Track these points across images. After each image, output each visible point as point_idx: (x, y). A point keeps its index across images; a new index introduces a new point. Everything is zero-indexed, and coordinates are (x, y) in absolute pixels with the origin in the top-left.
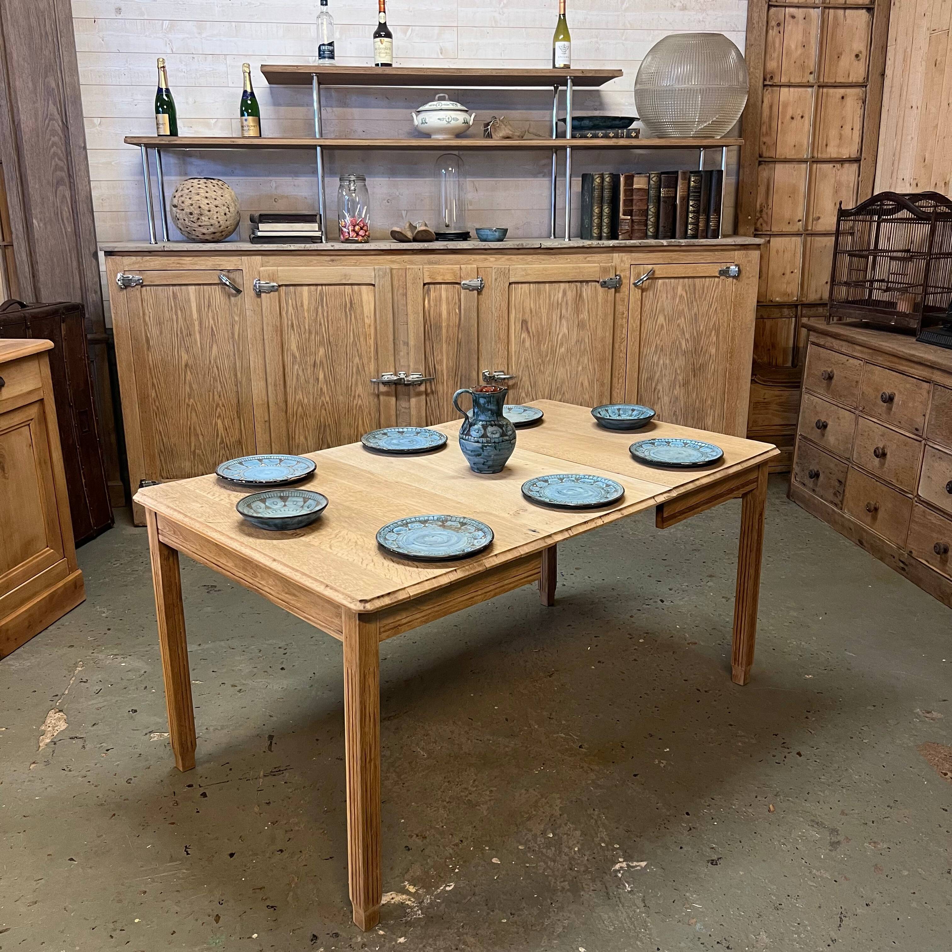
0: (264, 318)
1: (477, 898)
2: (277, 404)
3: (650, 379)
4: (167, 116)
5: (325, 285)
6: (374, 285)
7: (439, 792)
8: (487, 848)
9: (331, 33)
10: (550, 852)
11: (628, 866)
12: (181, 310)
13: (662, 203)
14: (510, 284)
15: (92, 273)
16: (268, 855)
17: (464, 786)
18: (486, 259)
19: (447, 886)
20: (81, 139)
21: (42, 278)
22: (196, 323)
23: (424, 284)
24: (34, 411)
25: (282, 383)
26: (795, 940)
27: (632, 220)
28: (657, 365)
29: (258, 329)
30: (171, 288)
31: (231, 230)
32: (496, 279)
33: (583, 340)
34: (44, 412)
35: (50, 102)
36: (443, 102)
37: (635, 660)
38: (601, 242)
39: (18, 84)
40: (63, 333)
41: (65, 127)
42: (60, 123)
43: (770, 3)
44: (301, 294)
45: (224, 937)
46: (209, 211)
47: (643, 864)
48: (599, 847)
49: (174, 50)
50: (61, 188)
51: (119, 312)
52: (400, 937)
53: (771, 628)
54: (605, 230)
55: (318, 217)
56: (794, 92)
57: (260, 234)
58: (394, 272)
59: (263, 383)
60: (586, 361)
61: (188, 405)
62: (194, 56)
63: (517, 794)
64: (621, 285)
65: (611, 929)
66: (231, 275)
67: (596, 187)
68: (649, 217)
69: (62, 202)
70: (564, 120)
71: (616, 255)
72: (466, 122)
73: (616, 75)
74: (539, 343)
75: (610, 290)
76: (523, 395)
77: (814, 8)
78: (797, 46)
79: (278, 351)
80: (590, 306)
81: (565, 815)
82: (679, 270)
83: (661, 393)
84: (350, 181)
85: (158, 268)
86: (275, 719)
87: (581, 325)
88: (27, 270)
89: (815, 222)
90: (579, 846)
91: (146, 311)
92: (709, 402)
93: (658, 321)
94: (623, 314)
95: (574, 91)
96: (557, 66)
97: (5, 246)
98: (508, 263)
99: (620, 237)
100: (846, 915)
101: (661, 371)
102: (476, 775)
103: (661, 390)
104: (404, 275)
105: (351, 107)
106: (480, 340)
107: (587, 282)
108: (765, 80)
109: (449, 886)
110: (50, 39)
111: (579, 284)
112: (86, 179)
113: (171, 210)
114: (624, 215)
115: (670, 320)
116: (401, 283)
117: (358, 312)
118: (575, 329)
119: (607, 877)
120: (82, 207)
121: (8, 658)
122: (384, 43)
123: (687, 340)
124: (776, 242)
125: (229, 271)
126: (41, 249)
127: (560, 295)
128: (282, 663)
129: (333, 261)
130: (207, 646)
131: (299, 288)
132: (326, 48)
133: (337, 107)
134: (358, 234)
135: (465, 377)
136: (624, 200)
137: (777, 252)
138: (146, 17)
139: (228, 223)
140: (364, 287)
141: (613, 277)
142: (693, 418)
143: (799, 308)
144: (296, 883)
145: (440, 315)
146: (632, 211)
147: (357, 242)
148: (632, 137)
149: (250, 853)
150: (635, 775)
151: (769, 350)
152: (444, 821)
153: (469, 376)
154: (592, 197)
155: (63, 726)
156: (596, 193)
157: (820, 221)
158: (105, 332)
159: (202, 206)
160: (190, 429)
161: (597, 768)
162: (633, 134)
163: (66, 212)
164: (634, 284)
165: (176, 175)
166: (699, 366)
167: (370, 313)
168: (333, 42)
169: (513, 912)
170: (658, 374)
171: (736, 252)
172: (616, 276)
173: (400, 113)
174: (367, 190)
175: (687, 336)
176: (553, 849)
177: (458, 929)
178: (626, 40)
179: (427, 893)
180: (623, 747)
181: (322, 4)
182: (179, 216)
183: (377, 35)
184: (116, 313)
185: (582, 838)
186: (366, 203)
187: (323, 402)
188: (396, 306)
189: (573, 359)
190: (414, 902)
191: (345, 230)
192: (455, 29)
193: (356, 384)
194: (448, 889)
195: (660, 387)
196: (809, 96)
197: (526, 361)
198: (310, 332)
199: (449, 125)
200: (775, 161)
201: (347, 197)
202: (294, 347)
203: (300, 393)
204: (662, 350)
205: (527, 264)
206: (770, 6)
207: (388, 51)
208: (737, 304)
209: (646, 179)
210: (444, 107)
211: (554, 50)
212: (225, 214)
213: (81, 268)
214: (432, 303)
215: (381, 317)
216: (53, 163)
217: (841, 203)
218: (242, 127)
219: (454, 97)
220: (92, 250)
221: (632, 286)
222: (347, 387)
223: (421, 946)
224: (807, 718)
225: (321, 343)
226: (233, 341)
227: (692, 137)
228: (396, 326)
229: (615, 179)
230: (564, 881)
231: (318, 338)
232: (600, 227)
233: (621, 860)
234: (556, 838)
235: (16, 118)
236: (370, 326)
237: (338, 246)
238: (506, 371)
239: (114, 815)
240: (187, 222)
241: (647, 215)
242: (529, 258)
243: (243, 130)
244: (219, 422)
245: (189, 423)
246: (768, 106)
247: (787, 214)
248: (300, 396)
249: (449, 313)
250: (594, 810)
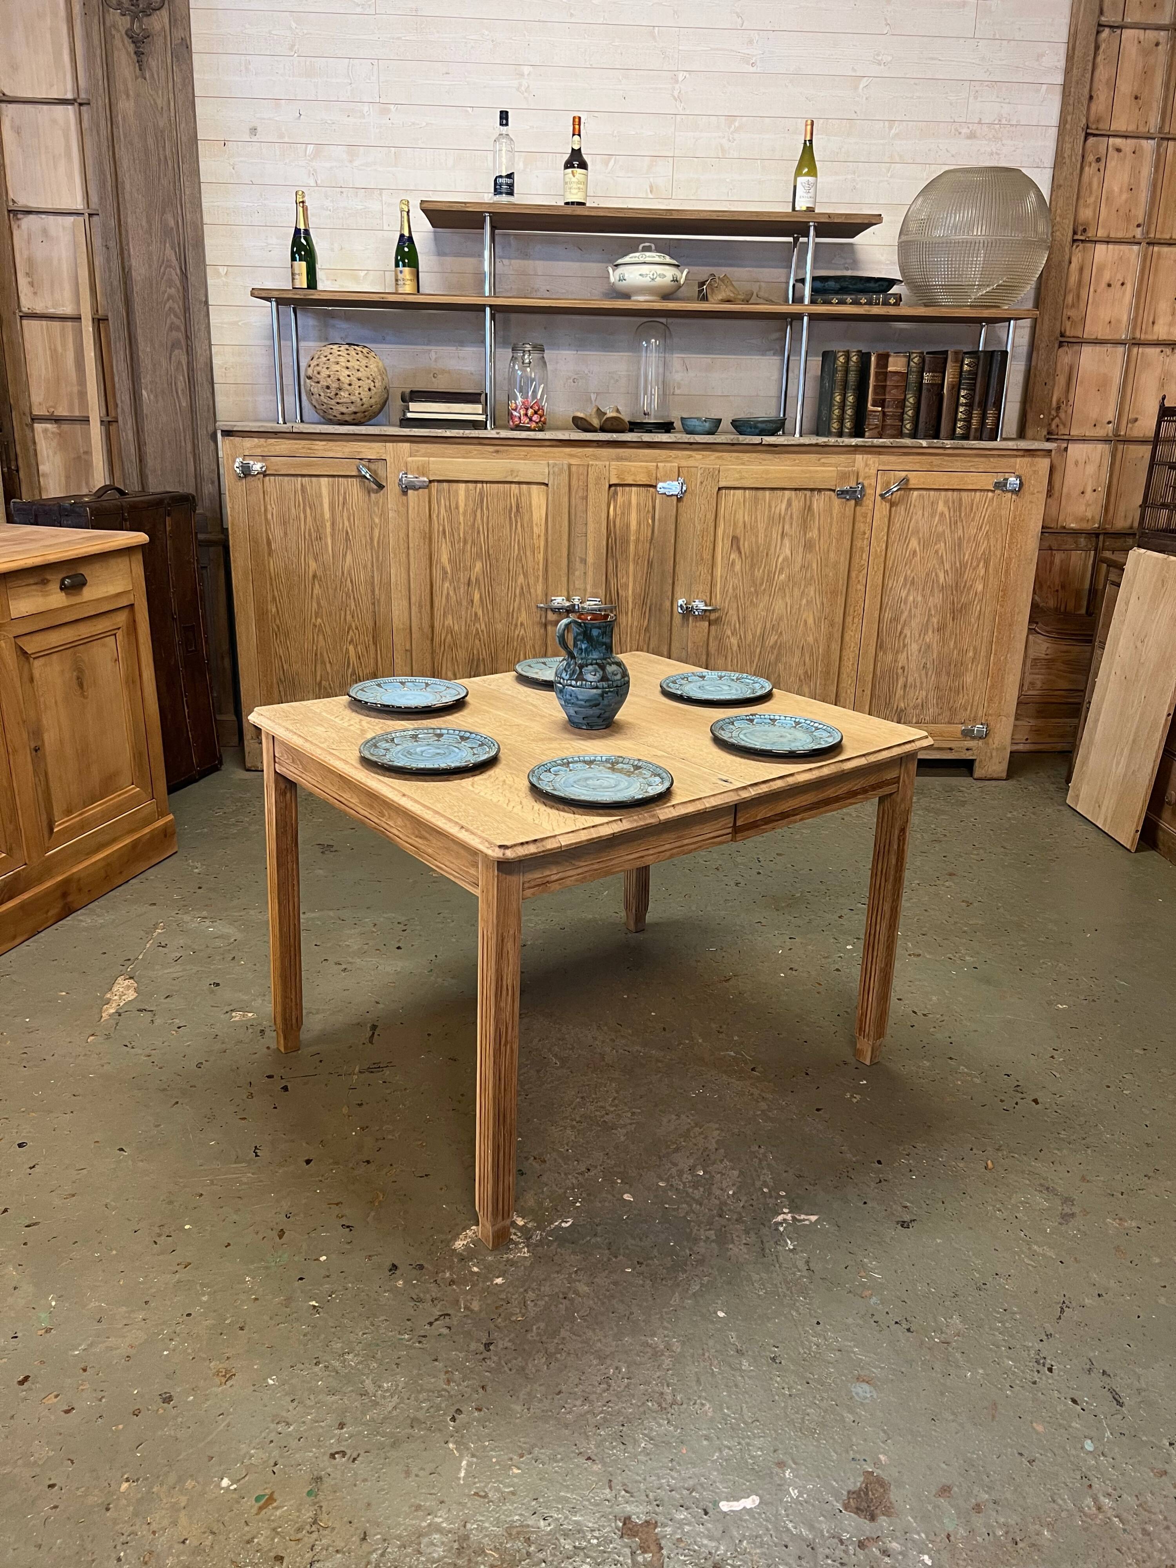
0: (411, 522)
1: (599, 1239)
2: (421, 629)
3: (895, 619)
4: (304, 264)
5: (487, 482)
6: (547, 485)
7: (569, 1109)
8: (619, 1181)
9: (511, 160)
10: (697, 1194)
11: (794, 1218)
12: (310, 508)
13: (924, 392)
14: (720, 489)
15: (209, 458)
16: (351, 1165)
17: (600, 1104)
18: (691, 456)
19: (563, 1221)
20: (203, 292)
21: (150, 462)
22: (328, 524)
23: (610, 486)
24: (121, 618)
25: (428, 604)
26: (998, 1329)
27: (884, 414)
28: (905, 603)
29: (402, 535)
30: (300, 479)
31: (377, 410)
32: (702, 483)
33: (810, 565)
34: (134, 621)
35: (167, 245)
36: (648, 254)
37: (838, 970)
38: (839, 440)
39: (130, 220)
40: (168, 529)
41: (184, 275)
42: (178, 271)
43: (1089, 131)
44: (457, 492)
45: (286, 1255)
46: (350, 385)
47: (814, 1218)
48: (759, 1193)
49: (319, 182)
50: (176, 352)
51: (236, 507)
52: (498, 1277)
53: (1021, 943)
54: (848, 425)
55: (483, 396)
56: (1114, 249)
57: (409, 415)
58: (574, 469)
59: (405, 603)
60: (812, 593)
61: (315, 626)
62: (343, 190)
63: (665, 1120)
64: (863, 496)
65: (761, 1293)
66: (372, 466)
67: (839, 368)
68: (907, 409)
69: (177, 369)
70: (803, 281)
71: (859, 457)
72: (675, 280)
73: (874, 222)
74: (752, 566)
75: (848, 503)
76: (729, 632)
77: (1148, 138)
78: (1121, 191)
79: (425, 562)
80: (821, 522)
81: (722, 1151)
82: (941, 479)
83: (907, 640)
84: (524, 351)
85: (284, 453)
86: (381, 1006)
87: (809, 546)
88: (133, 451)
89: (1130, 425)
90: (734, 1188)
91: (269, 507)
92: (971, 654)
93: (910, 546)
94: (865, 533)
95: (817, 243)
96: (797, 209)
97: (109, 422)
98: (719, 462)
99: (867, 434)
100: (1069, 1305)
101: (910, 610)
102: (617, 1092)
103: (909, 635)
104: (585, 473)
105: (534, 259)
106: (677, 560)
107: (820, 490)
108: (1075, 233)
109: (566, 1222)
110: (170, 167)
111: (808, 493)
112: (207, 342)
113: (305, 382)
114: (873, 405)
115: (925, 544)
116: (581, 483)
117: (526, 518)
118: (801, 550)
119: (765, 1231)
120: (200, 377)
121: (79, 912)
122: (577, 176)
123: (946, 572)
124: (1075, 450)
125: (370, 460)
126: (149, 426)
127: (784, 506)
128: (399, 941)
129: (497, 452)
130: (313, 915)
131: (455, 485)
132: (504, 180)
133: (516, 258)
134: (531, 420)
135: (656, 607)
136: (875, 387)
137: (1076, 463)
138: (286, 140)
139: (373, 401)
140: (534, 487)
141: (854, 485)
142: (948, 674)
143: (1101, 537)
144: (380, 1202)
145: (628, 526)
146: (884, 400)
147: (529, 429)
148: (890, 304)
149: (331, 1161)
150: (818, 1110)
151: (1057, 591)
152: (570, 1144)
153: (661, 605)
154: (833, 381)
155: (131, 995)
156: (839, 376)
157: (1136, 424)
158: (223, 533)
159: (342, 378)
160: (316, 655)
161: (769, 1096)
162: (892, 301)
163: (181, 383)
164: (881, 495)
165: (314, 341)
166: (960, 606)
167: (541, 519)
168: (513, 173)
169: (641, 1260)
170: (906, 614)
171: (1018, 460)
172: (858, 484)
173: (593, 268)
174: (545, 363)
175: (947, 566)
176: (702, 1189)
177: (570, 1274)
178: (891, 177)
179: (538, 1228)
180: (807, 1074)
181: (501, 124)
182: (315, 390)
183: (569, 165)
184: (233, 508)
185: (739, 1180)
186: (544, 380)
187: (477, 629)
188: (573, 511)
189: (796, 590)
190: (520, 1237)
191: (515, 413)
192: (671, 160)
193: (519, 609)
194: (563, 1225)
195: (907, 631)
196: (1133, 257)
197: (734, 590)
198: (465, 542)
199: (653, 283)
200: (1081, 342)
201: (519, 373)
202: (445, 558)
203: (450, 617)
204: (913, 583)
205: (743, 464)
206: (1087, 135)
207: (581, 186)
208: (1016, 527)
209: (905, 360)
210: (648, 260)
211: (795, 187)
212: (370, 389)
213: (197, 452)
214: (619, 512)
215: (554, 525)
216: (168, 321)
217: (1164, 398)
218: (397, 280)
219: (662, 248)
220: (211, 429)
221: (878, 498)
222: (508, 613)
223: (522, 1290)
224: (1052, 1057)
225: (479, 556)
226: (371, 549)
227: (970, 306)
228: (572, 538)
229: (864, 358)
230: (710, 1229)
231: (474, 550)
232: (841, 420)
233: (786, 1210)
234: (707, 1176)
235: (126, 264)
236: (539, 536)
237: (504, 434)
238: (708, 602)
239: (177, 1103)
240: (322, 398)
241: (903, 407)
242: (746, 457)
243: (397, 284)
244: (351, 648)
245: (315, 648)
246: (1078, 267)
247: (1094, 413)
248: (449, 621)
249: (639, 524)
250: (760, 1147)
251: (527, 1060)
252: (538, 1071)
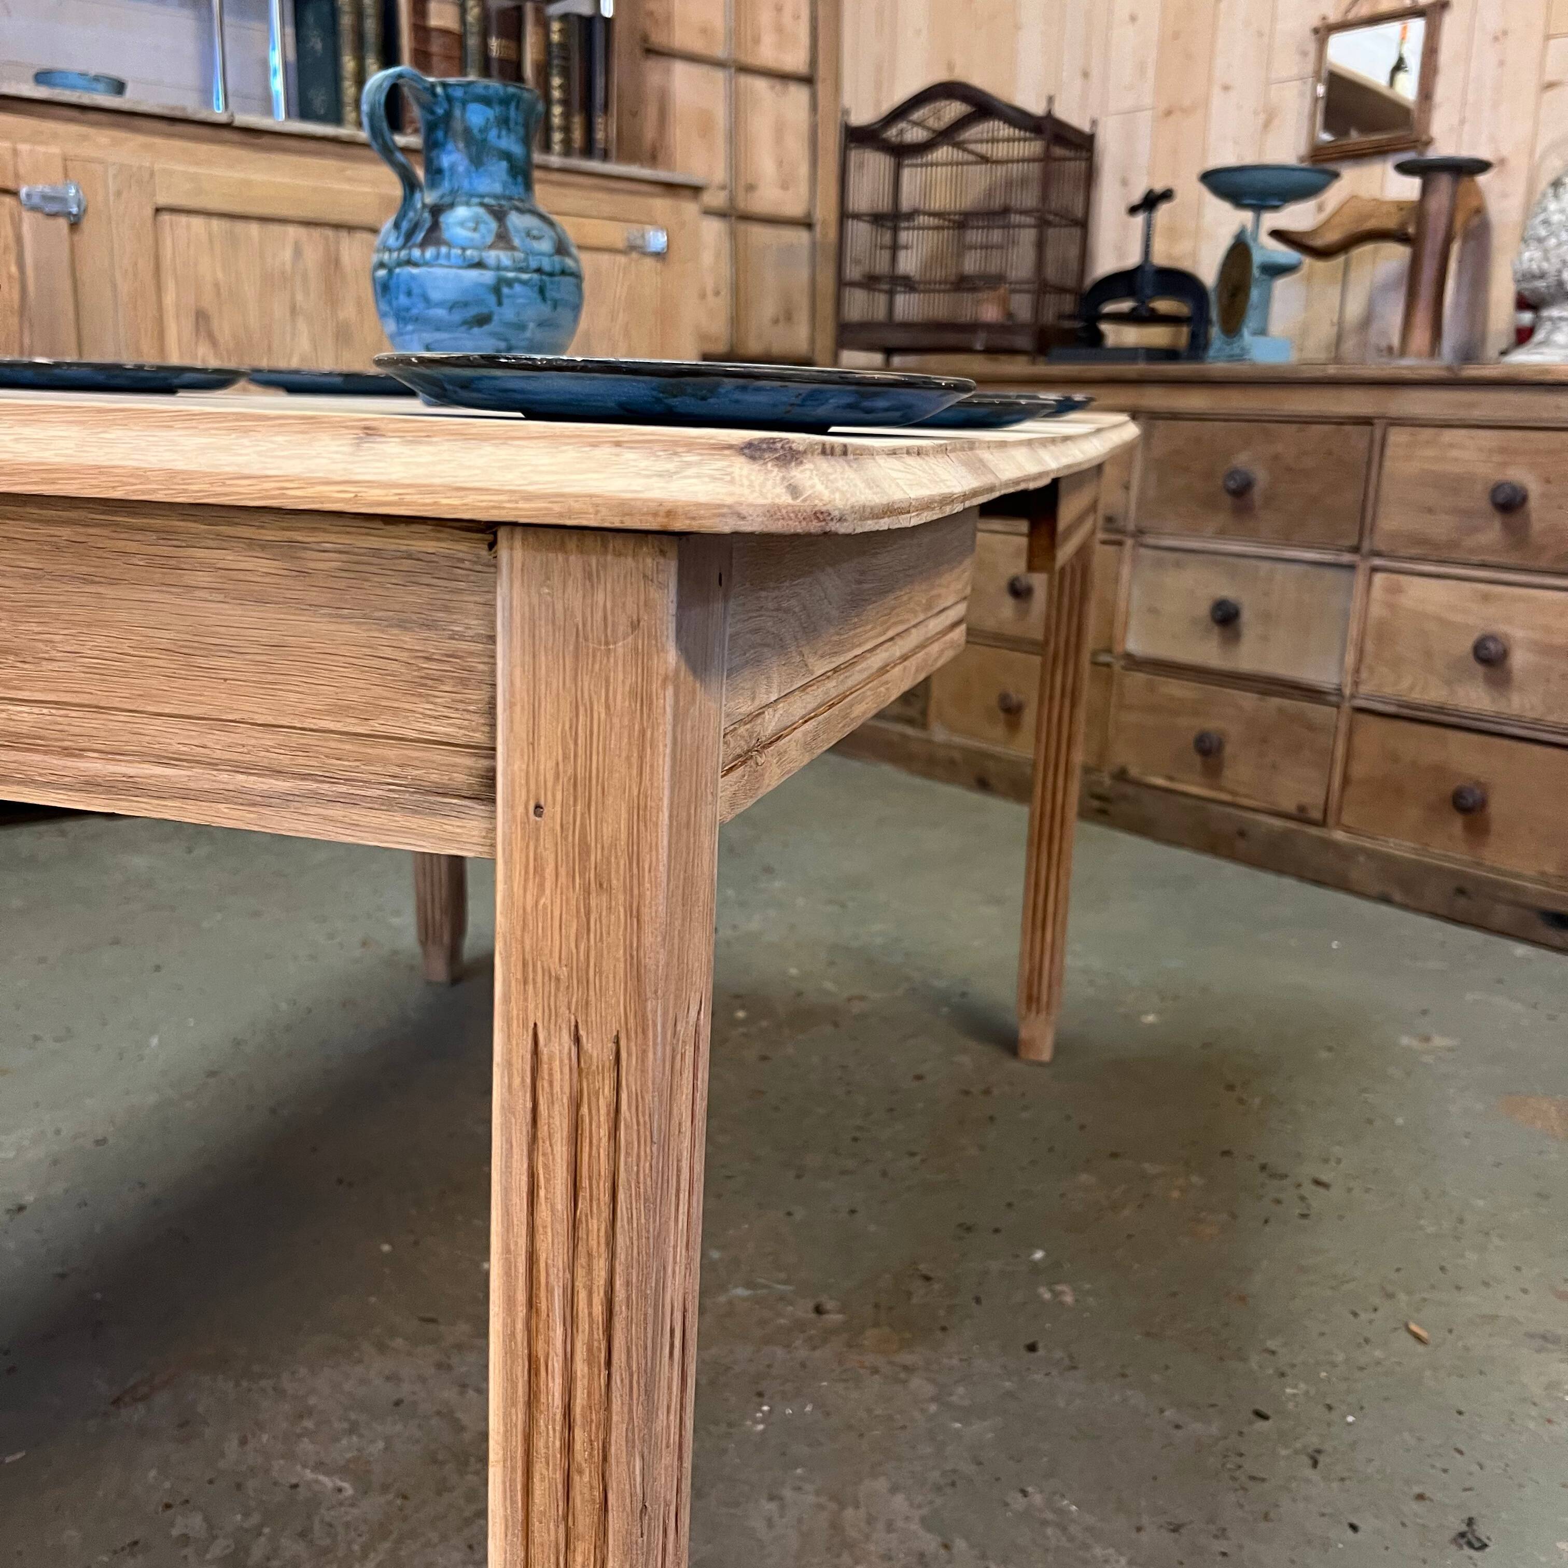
14: (157, 210)
18: (85, 138)
32: (118, 195)
63: (759, 1525)
89: (748, 194)
98: (149, 154)
111: (330, 233)
127: (288, 255)
157: (757, 191)
171: (658, 199)
200: (669, 54)
205: (197, 164)
209: (457, 8)
217: (844, 112)
242: (204, 149)
250: (1025, 1493)
251: (246, 1515)
252: (303, 1534)
